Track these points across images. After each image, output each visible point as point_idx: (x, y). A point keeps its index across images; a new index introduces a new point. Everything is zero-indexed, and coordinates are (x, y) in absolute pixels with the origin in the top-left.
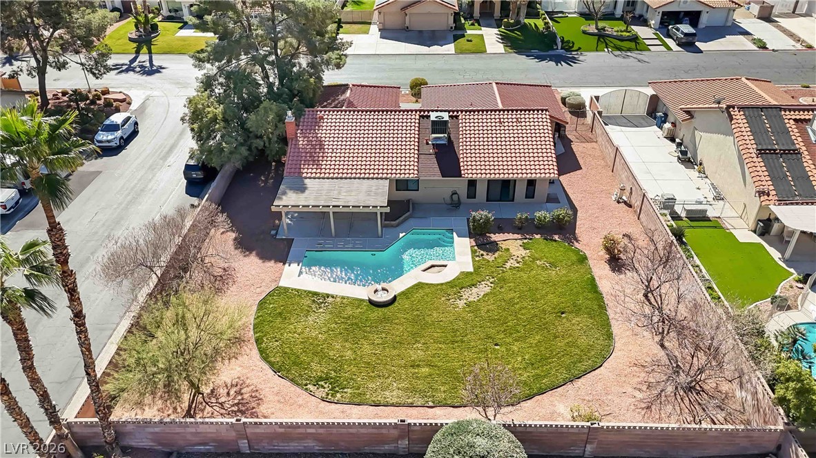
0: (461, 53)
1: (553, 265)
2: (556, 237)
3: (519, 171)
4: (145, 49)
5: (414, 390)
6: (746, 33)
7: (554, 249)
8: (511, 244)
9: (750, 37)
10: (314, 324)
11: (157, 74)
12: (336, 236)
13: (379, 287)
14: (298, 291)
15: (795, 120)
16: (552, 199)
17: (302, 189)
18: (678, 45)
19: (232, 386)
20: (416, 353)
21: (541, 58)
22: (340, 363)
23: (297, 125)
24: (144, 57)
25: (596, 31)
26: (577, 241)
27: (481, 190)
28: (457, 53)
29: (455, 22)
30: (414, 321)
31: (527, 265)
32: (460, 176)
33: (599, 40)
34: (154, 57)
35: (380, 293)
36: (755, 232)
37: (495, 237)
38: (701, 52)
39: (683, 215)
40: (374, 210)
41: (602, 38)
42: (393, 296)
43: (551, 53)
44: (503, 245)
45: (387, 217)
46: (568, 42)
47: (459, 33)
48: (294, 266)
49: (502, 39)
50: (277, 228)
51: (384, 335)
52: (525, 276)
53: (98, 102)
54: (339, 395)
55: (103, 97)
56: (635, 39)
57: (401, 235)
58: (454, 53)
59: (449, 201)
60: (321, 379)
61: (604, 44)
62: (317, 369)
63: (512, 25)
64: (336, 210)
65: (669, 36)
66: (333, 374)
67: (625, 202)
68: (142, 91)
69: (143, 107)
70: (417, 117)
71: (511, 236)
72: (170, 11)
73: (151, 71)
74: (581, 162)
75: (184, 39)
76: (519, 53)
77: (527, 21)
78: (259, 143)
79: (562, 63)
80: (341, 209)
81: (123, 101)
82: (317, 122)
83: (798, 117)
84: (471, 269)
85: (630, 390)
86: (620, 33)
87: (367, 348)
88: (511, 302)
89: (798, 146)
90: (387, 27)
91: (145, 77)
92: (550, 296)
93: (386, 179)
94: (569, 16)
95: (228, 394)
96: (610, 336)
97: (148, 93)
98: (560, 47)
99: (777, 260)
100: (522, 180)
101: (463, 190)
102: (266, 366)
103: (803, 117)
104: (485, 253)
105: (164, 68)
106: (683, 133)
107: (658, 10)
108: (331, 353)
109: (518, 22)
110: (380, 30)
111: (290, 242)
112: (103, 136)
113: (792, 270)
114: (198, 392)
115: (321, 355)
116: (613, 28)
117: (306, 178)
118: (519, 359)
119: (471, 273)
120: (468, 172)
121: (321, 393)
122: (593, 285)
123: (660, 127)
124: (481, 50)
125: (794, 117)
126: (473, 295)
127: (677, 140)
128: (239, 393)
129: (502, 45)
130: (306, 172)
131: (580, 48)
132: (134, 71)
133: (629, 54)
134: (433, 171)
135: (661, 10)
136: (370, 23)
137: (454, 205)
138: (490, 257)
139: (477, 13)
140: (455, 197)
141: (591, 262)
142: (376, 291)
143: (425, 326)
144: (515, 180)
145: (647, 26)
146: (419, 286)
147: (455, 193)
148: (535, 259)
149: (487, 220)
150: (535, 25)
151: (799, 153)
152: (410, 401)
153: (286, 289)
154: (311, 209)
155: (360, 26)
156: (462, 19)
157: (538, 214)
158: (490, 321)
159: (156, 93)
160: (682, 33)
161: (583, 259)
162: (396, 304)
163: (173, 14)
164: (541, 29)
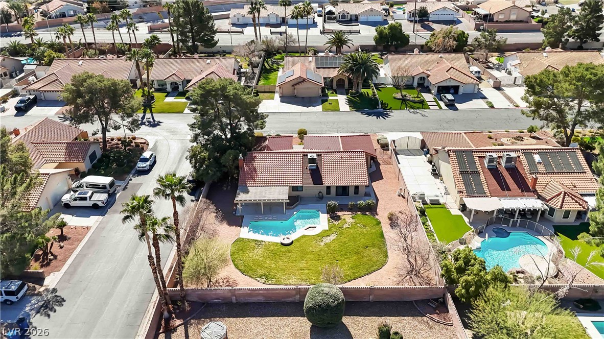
0: (326, 111)
1: (365, 226)
2: (368, 213)
3: (351, 182)
4: (148, 111)
5: (302, 279)
6: (484, 98)
7: (367, 219)
8: (346, 216)
9: (486, 100)
10: (257, 254)
11: (158, 126)
12: (264, 214)
13: (285, 237)
14: (248, 239)
15: (478, 157)
16: (367, 195)
17: (247, 192)
18: (446, 105)
19: (224, 279)
20: (303, 265)
21: (369, 114)
22: (270, 269)
23: (244, 160)
24: (148, 116)
25: (401, 97)
26: (377, 215)
27: (333, 191)
28: (323, 111)
29: (322, 92)
30: (301, 252)
31: (353, 226)
32: (322, 184)
33: (402, 102)
34: (154, 115)
35: (286, 239)
36: (459, 210)
37: (339, 213)
38: (458, 110)
39: (428, 202)
40: (282, 201)
41: (404, 101)
42: (291, 241)
43: (375, 111)
44: (343, 217)
45: (288, 204)
46: (385, 104)
47: (325, 98)
48: (245, 228)
49: (348, 102)
50: (235, 210)
51: (288, 258)
52: (352, 231)
53: (131, 144)
54: (270, 282)
55: (133, 141)
56: (422, 102)
57: (295, 213)
58: (321, 111)
59: (317, 196)
60: (262, 275)
61: (405, 105)
62: (260, 272)
63: (355, 94)
64: (264, 201)
65: (441, 100)
66: (267, 274)
67: (402, 196)
68: (153, 137)
69: (155, 146)
70: (302, 155)
71: (346, 213)
72: (159, 86)
73: (154, 124)
74: (383, 175)
75: (169, 104)
76: (357, 111)
77: (363, 91)
78: (225, 170)
79: (380, 117)
80: (267, 201)
81: (144, 143)
82: (253, 159)
83: (480, 155)
84: (328, 229)
85: (392, 277)
86: (414, 99)
87: (281, 263)
88: (345, 243)
89: (479, 170)
90: (284, 95)
91: (151, 128)
92: (362, 240)
93: (287, 186)
94: (388, 86)
95: (223, 282)
96: (387, 256)
97: (156, 138)
98: (380, 107)
99: (467, 222)
100: (352, 186)
101: (324, 191)
102: (238, 271)
103: (482, 155)
104: (334, 221)
105: (161, 123)
106: (435, 159)
107: (435, 85)
108: (266, 265)
109: (357, 92)
110: (280, 97)
111: (242, 217)
112: (140, 165)
113: (472, 227)
114: (210, 281)
115: (262, 267)
116: (411, 95)
117: (249, 186)
118: (347, 266)
119: (327, 230)
120: (327, 181)
121: (263, 281)
122: (382, 235)
123: (426, 156)
124: (336, 109)
125: (478, 155)
126: (327, 240)
127: (433, 164)
128: (228, 281)
129: (348, 106)
130: (249, 183)
131: (391, 108)
132: (145, 125)
133: (418, 111)
134: (309, 182)
135: (437, 85)
136: (274, 92)
137: (320, 198)
138: (336, 223)
139: (335, 86)
140: (320, 194)
141: (382, 225)
142: (284, 239)
143: (306, 253)
144: (349, 186)
145: (430, 93)
146: (304, 236)
147: (320, 192)
148: (357, 224)
149: (335, 205)
150: (367, 93)
151: (479, 173)
152: (300, 283)
153: (243, 239)
154: (253, 201)
155: (268, 94)
156: (326, 90)
157: (358, 202)
158: (335, 251)
159: (160, 138)
160: (447, 99)
161: (379, 223)
162: (293, 244)
163: (160, 87)
164: (370, 95)
